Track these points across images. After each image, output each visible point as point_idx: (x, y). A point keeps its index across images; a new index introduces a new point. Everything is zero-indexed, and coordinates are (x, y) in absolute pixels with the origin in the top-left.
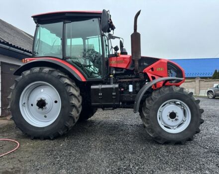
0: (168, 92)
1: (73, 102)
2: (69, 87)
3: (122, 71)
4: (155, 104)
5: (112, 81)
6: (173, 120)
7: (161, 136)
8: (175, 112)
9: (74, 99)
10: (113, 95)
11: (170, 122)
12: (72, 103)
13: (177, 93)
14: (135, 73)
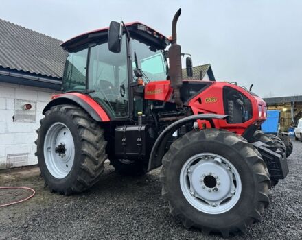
0: (196, 140)
1: (85, 150)
2: (82, 130)
3: (162, 105)
4: (174, 159)
5: (140, 120)
6: (211, 189)
7: (185, 214)
8: (214, 176)
9: (86, 145)
10: (138, 142)
11: (205, 192)
12: (83, 151)
13: (211, 142)
14: (177, 107)
